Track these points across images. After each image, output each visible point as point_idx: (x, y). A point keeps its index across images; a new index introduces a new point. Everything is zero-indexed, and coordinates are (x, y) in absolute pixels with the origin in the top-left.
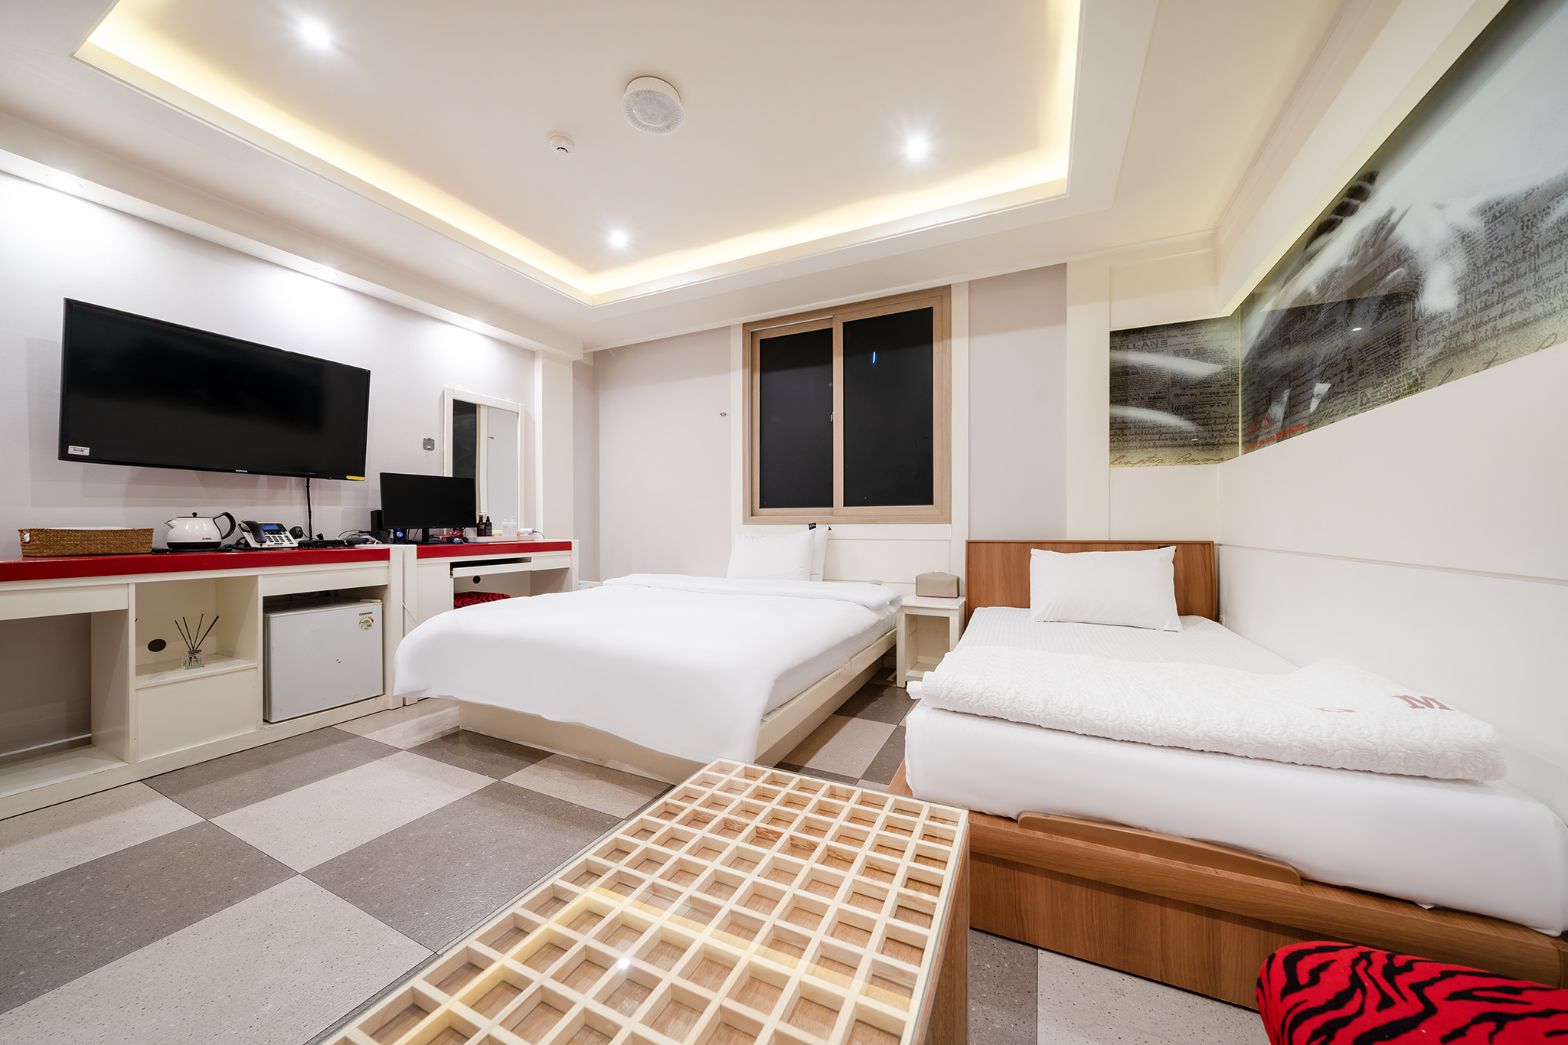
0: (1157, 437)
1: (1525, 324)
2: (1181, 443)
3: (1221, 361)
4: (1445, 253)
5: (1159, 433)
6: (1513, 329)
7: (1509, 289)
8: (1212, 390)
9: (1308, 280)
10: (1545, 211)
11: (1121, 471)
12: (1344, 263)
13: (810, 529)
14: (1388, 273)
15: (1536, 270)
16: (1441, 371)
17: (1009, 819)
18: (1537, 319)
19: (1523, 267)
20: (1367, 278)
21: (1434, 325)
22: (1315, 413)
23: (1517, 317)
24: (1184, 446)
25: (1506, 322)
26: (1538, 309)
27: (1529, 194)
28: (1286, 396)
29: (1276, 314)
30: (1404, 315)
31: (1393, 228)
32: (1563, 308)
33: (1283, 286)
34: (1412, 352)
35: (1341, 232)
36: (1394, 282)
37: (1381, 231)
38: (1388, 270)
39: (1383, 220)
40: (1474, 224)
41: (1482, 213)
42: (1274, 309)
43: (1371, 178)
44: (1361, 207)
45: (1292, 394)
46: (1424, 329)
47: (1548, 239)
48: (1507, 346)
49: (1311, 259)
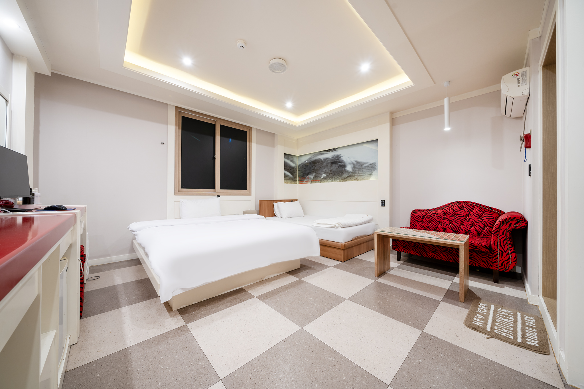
0: (287, 177)
1: (361, 175)
2: (290, 179)
3: (295, 164)
4: (350, 164)
5: (288, 177)
6: (359, 176)
7: (359, 171)
8: (294, 169)
9: (322, 157)
10: (364, 165)
11: (286, 184)
12: (330, 158)
13: (218, 197)
14: (340, 163)
15: (362, 170)
16: (349, 178)
17: (351, 241)
18: (363, 175)
19: (361, 169)
20: (335, 162)
21: (348, 172)
22: (322, 179)
23: (360, 174)
24: (291, 180)
25: (359, 174)
26: (362, 174)
27: (362, 162)
28: (314, 174)
29: (311, 160)
30: (343, 169)
31: (341, 157)
32: (366, 175)
33: (313, 156)
34: (345, 174)
35: (329, 153)
36: (341, 164)
37: (338, 157)
38: (340, 162)
39: (339, 155)
40: (354, 162)
41: (356, 161)
42: (310, 158)
43: (337, 148)
44: (334, 151)
45: (316, 174)
46: (347, 172)
47: (364, 167)
48: (359, 177)
49: (322, 154)
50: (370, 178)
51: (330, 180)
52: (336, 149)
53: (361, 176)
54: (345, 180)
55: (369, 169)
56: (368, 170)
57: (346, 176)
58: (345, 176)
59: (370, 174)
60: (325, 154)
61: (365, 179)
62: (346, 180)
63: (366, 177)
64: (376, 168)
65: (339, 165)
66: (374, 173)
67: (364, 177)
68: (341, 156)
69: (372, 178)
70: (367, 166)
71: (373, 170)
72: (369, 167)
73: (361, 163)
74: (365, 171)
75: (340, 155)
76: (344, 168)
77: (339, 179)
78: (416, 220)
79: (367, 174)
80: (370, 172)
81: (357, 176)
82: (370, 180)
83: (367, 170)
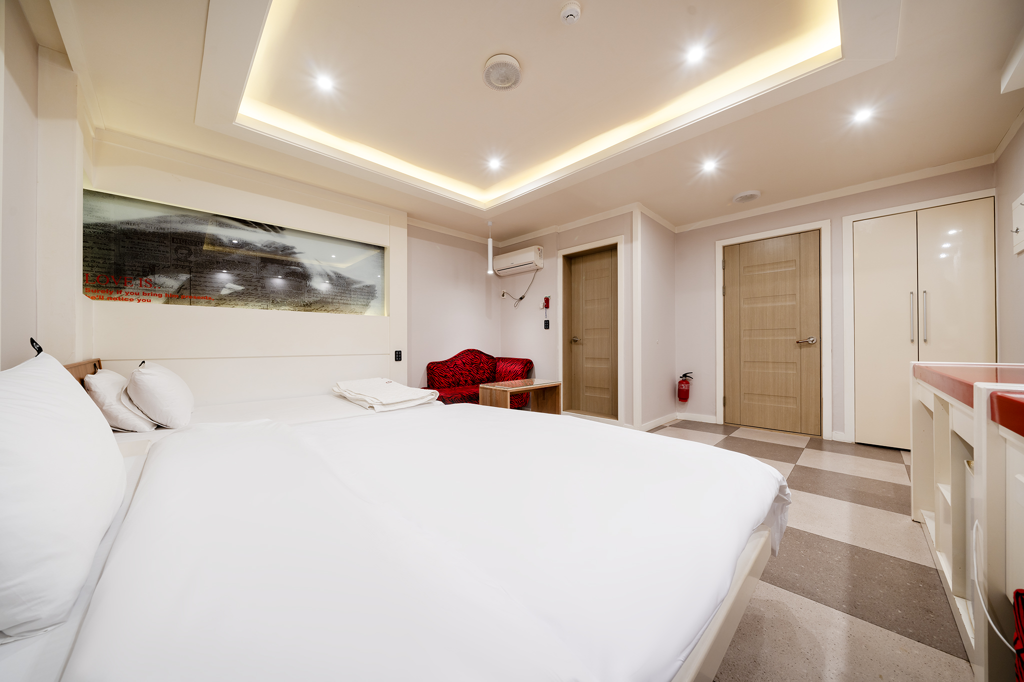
1: (347, 304)
4: (322, 275)
6: (344, 304)
7: (343, 295)
9: (223, 233)
10: (353, 284)
14: (291, 265)
15: (350, 294)
16: (318, 305)
18: (350, 304)
19: (347, 292)
20: (277, 260)
21: (317, 292)
23: (345, 302)
25: (342, 301)
27: (348, 278)
28: (184, 277)
29: (163, 225)
30: (301, 282)
31: (295, 253)
32: (357, 304)
33: (178, 219)
34: (306, 295)
35: (255, 231)
36: (295, 269)
37: (287, 250)
38: (291, 263)
39: (288, 247)
40: (332, 274)
41: (335, 273)
42: (160, 220)
43: (282, 229)
44: (273, 233)
45: (193, 278)
46: (311, 290)
47: (353, 290)
48: (342, 307)
49: (221, 225)
50: (366, 311)
51: (260, 304)
52: (280, 231)
53: (348, 306)
54: (307, 308)
55: (363, 294)
56: (362, 297)
57: (311, 299)
58: (307, 299)
59: (364, 304)
60: (236, 228)
61: (356, 312)
62: (309, 308)
63: (357, 309)
64: (376, 295)
65: (288, 270)
66: (373, 303)
67: (352, 307)
68: (295, 250)
69: (370, 312)
70: (360, 289)
71: (370, 297)
72: (364, 291)
73: (347, 280)
74: (355, 296)
75: (293, 248)
76: (304, 282)
77: (289, 304)
78: (441, 376)
79: (360, 303)
80: (365, 300)
81: (339, 303)
82: (365, 314)
83: (359, 296)
